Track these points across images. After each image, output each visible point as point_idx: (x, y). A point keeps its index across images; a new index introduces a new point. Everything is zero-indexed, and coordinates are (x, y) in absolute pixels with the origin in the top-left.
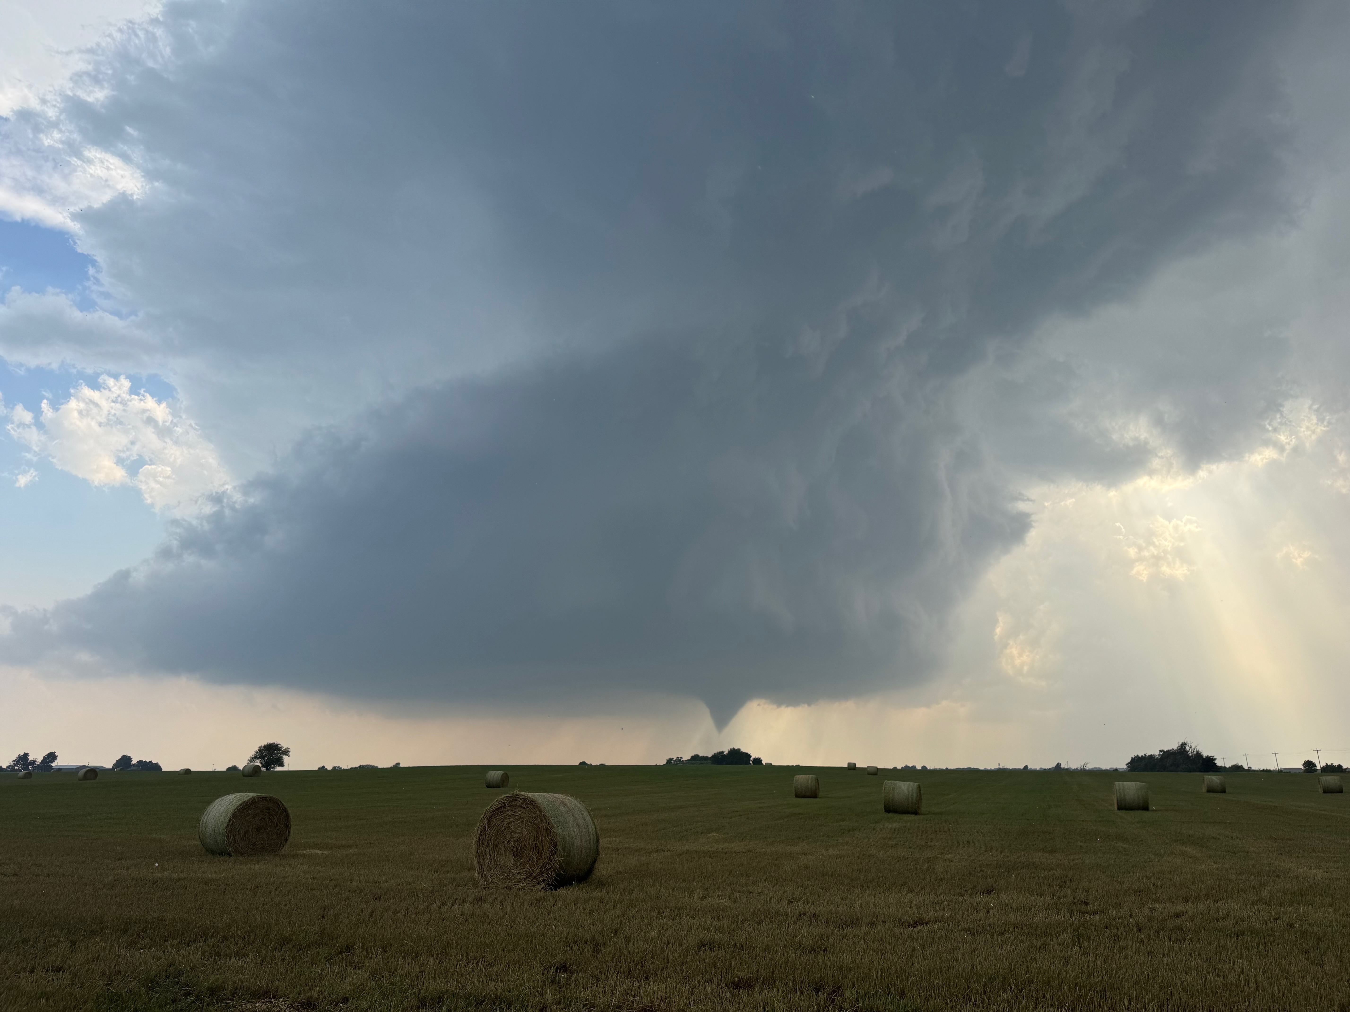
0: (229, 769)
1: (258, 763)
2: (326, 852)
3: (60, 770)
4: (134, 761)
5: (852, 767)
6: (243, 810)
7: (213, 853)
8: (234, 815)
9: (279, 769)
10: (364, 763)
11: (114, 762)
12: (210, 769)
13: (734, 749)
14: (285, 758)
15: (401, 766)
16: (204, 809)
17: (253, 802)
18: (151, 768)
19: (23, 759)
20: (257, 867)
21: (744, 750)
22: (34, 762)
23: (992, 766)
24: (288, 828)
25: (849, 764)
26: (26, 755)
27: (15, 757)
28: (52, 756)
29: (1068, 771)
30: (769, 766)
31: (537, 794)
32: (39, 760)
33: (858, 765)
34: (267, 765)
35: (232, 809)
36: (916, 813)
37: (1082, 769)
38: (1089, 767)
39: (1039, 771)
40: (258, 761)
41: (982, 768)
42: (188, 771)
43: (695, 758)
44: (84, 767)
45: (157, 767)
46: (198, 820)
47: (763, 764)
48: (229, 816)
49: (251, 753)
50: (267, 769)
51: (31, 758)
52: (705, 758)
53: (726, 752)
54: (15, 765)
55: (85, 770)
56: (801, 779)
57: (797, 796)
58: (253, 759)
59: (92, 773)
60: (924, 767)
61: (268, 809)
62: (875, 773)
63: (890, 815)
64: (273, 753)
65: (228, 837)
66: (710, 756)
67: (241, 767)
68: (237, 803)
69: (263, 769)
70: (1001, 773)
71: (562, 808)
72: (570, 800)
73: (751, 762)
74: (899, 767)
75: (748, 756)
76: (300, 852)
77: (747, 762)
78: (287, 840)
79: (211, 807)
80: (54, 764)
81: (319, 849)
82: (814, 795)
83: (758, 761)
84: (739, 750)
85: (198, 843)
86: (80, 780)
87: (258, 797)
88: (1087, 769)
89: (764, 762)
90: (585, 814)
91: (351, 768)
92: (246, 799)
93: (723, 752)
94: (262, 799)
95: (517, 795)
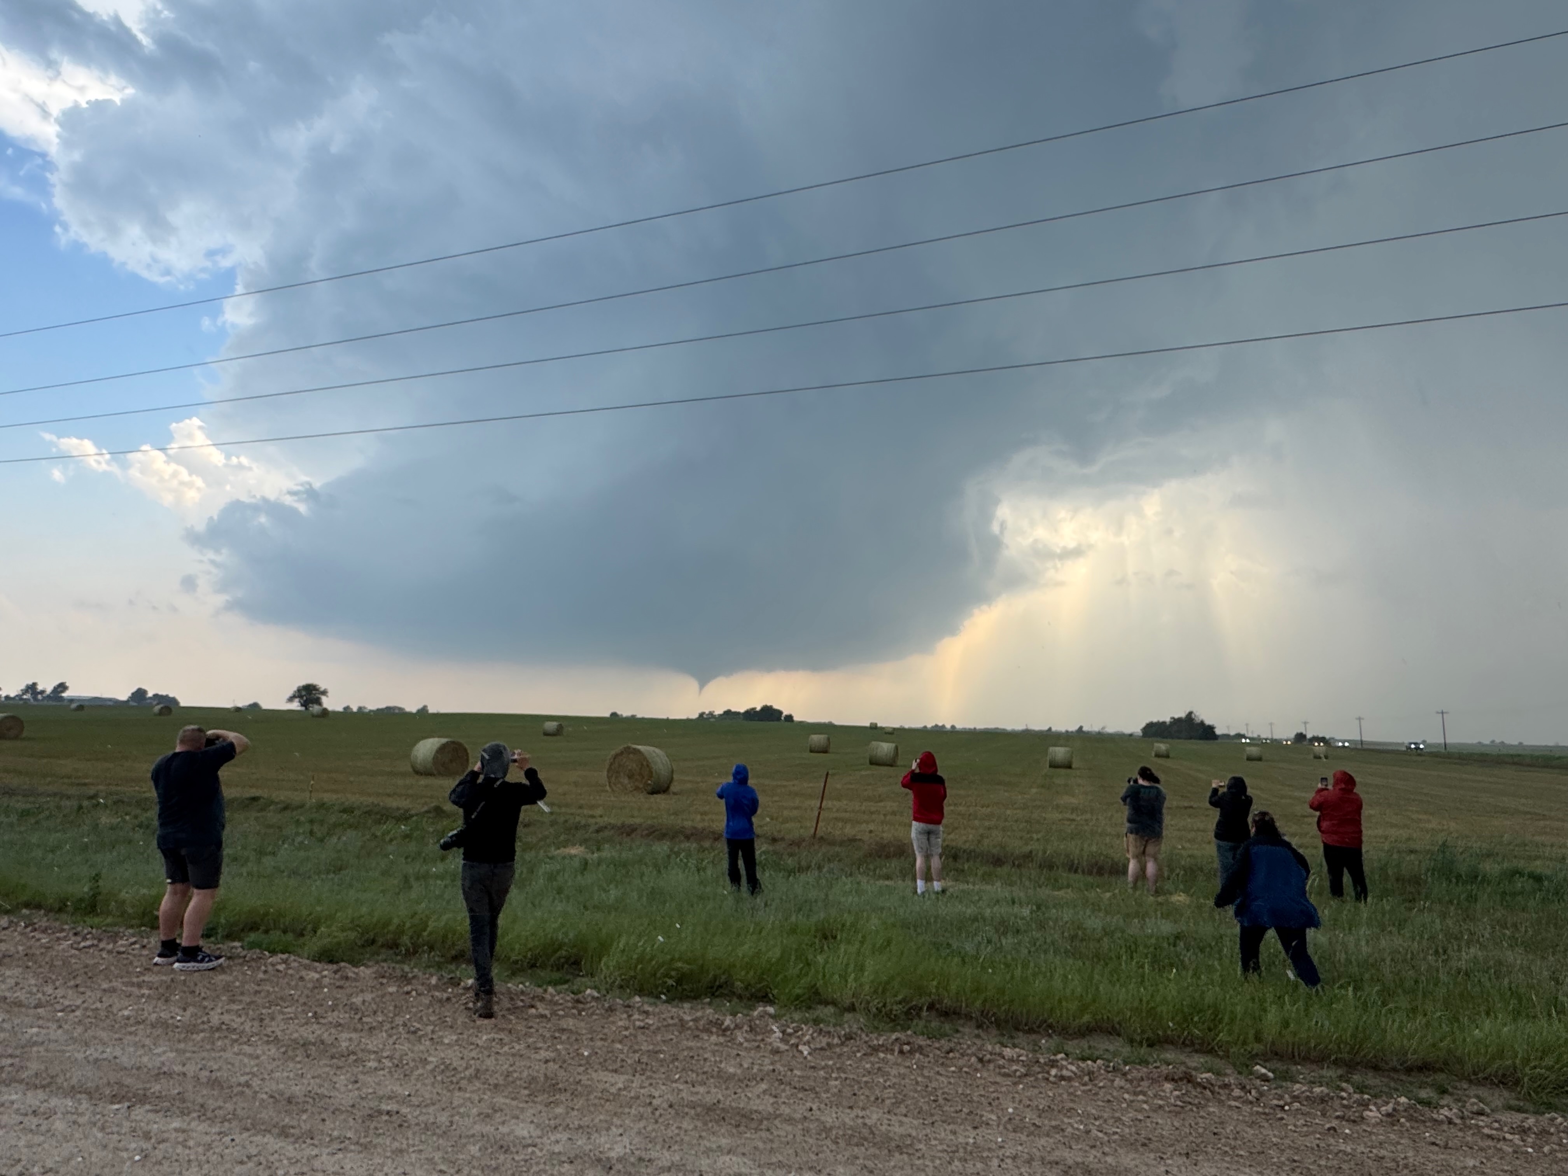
1: (296, 704)
3: (71, 700)
4: (150, 694)
5: (873, 726)
10: (391, 704)
11: (129, 694)
13: (766, 706)
14: (324, 698)
18: (168, 701)
19: (32, 688)
21: (776, 707)
22: (42, 692)
25: (871, 723)
26: (34, 684)
27: (23, 687)
28: (62, 687)
29: (1089, 734)
30: (801, 722)
32: (49, 690)
34: (306, 704)
37: (1100, 733)
39: (1061, 733)
40: (298, 701)
43: (728, 713)
45: (175, 702)
47: (794, 721)
49: (289, 695)
51: (40, 688)
52: (738, 713)
53: (758, 709)
54: (23, 694)
58: (290, 701)
64: (310, 693)
66: (742, 711)
73: (783, 719)
75: (780, 713)
77: (779, 719)
80: (65, 695)
82: (825, 751)
83: (789, 718)
84: (771, 706)
88: (1106, 732)
89: (796, 718)
91: (378, 709)
93: (755, 709)
95: (630, 747)
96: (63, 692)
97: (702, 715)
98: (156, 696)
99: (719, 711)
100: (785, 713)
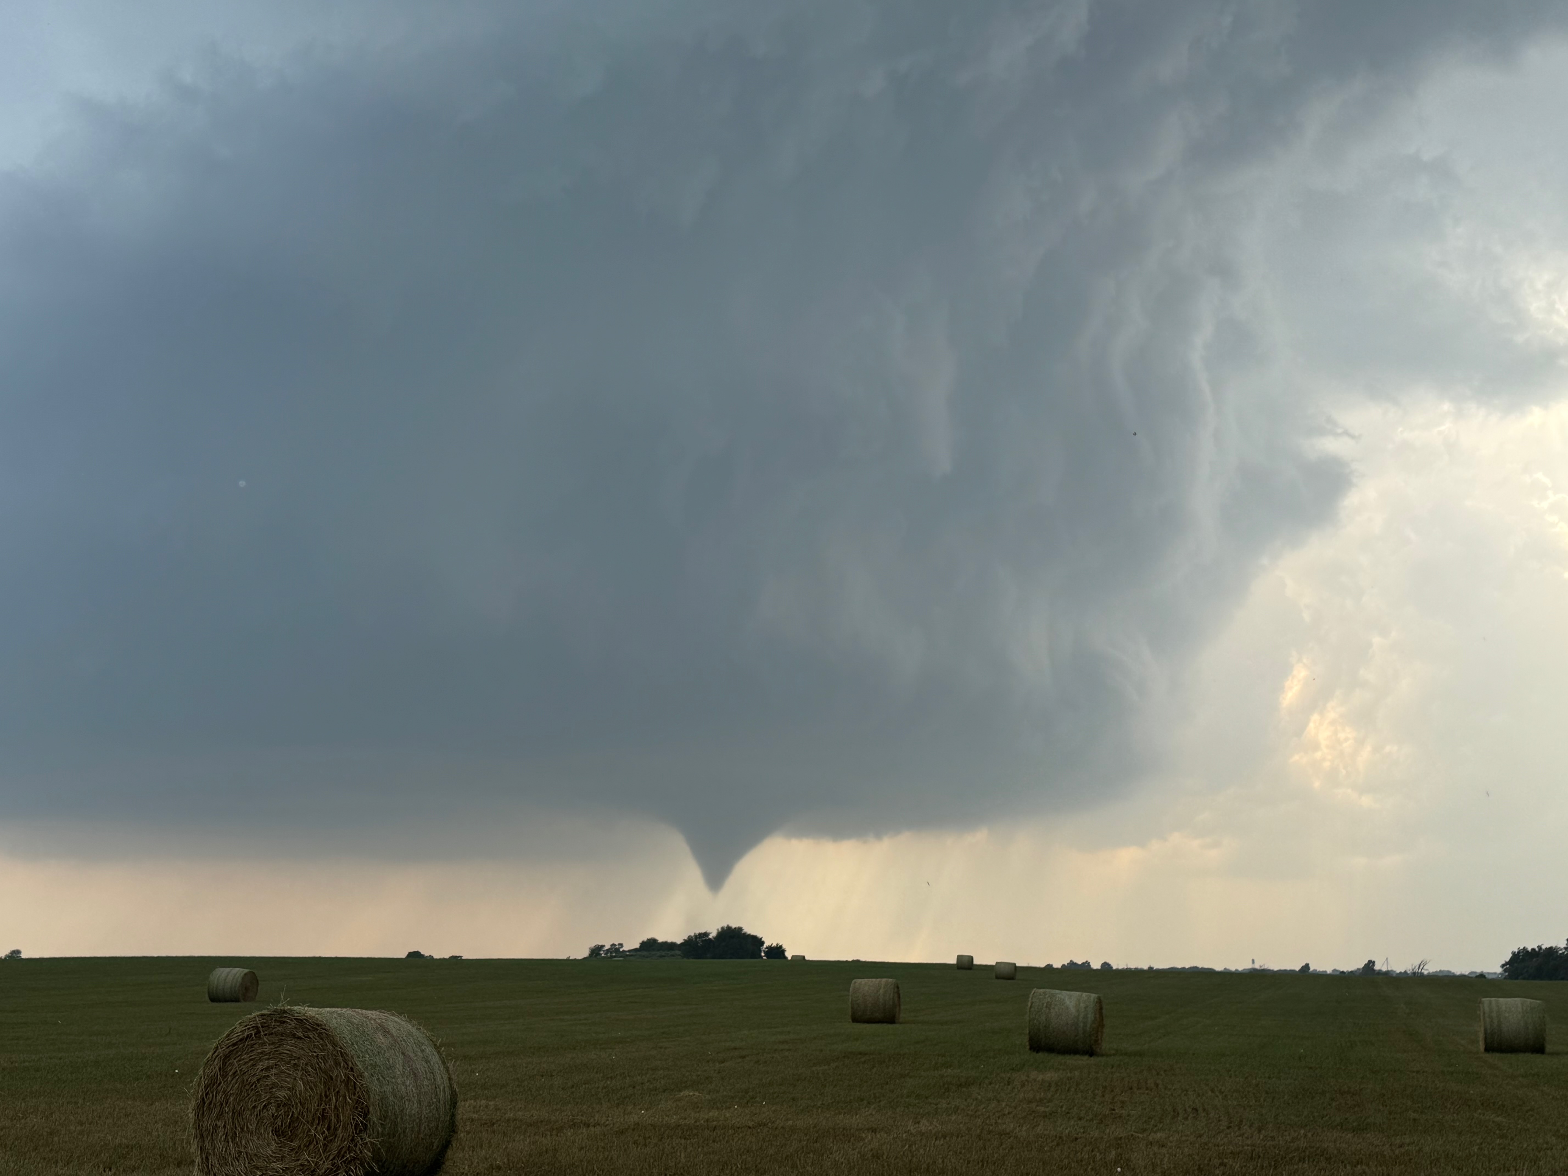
5: (965, 964)
13: (729, 928)
21: (749, 930)
25: (960, 958)
29: (1387, 974)
30: (800, 961)
31: (328, 1009)
33: (976, 962)
36: (1088, 1052)
37: (1414, 973)
38: (1430, 969)
39: (1329, 975)
41: (1219, 968)
43: (650, 945)
47: (786, 958)
52: (670, 947)
53: (713, 935)
56: (864, 986)
57: (856, 1019)
60: (1106, 966)
62: (1009, 974)
63: (1039, 1056)
66: (679, 941)
70: (1258, 979)
71: (380, 1039)
72: (398, 1024)
73: (763, 954)
74: (1057, 965)
75: (757, 942)
77: (756, 954)
82: (891, 1020)
83: (777, 952)
84: (740, 929)
88: (1426, 972)
89: (789, 955)
90: (429, 1049)
93: (706, 934)
95: (285, 1012)
97: (596, 951)
99: (631, 943)
100: (769, 942)
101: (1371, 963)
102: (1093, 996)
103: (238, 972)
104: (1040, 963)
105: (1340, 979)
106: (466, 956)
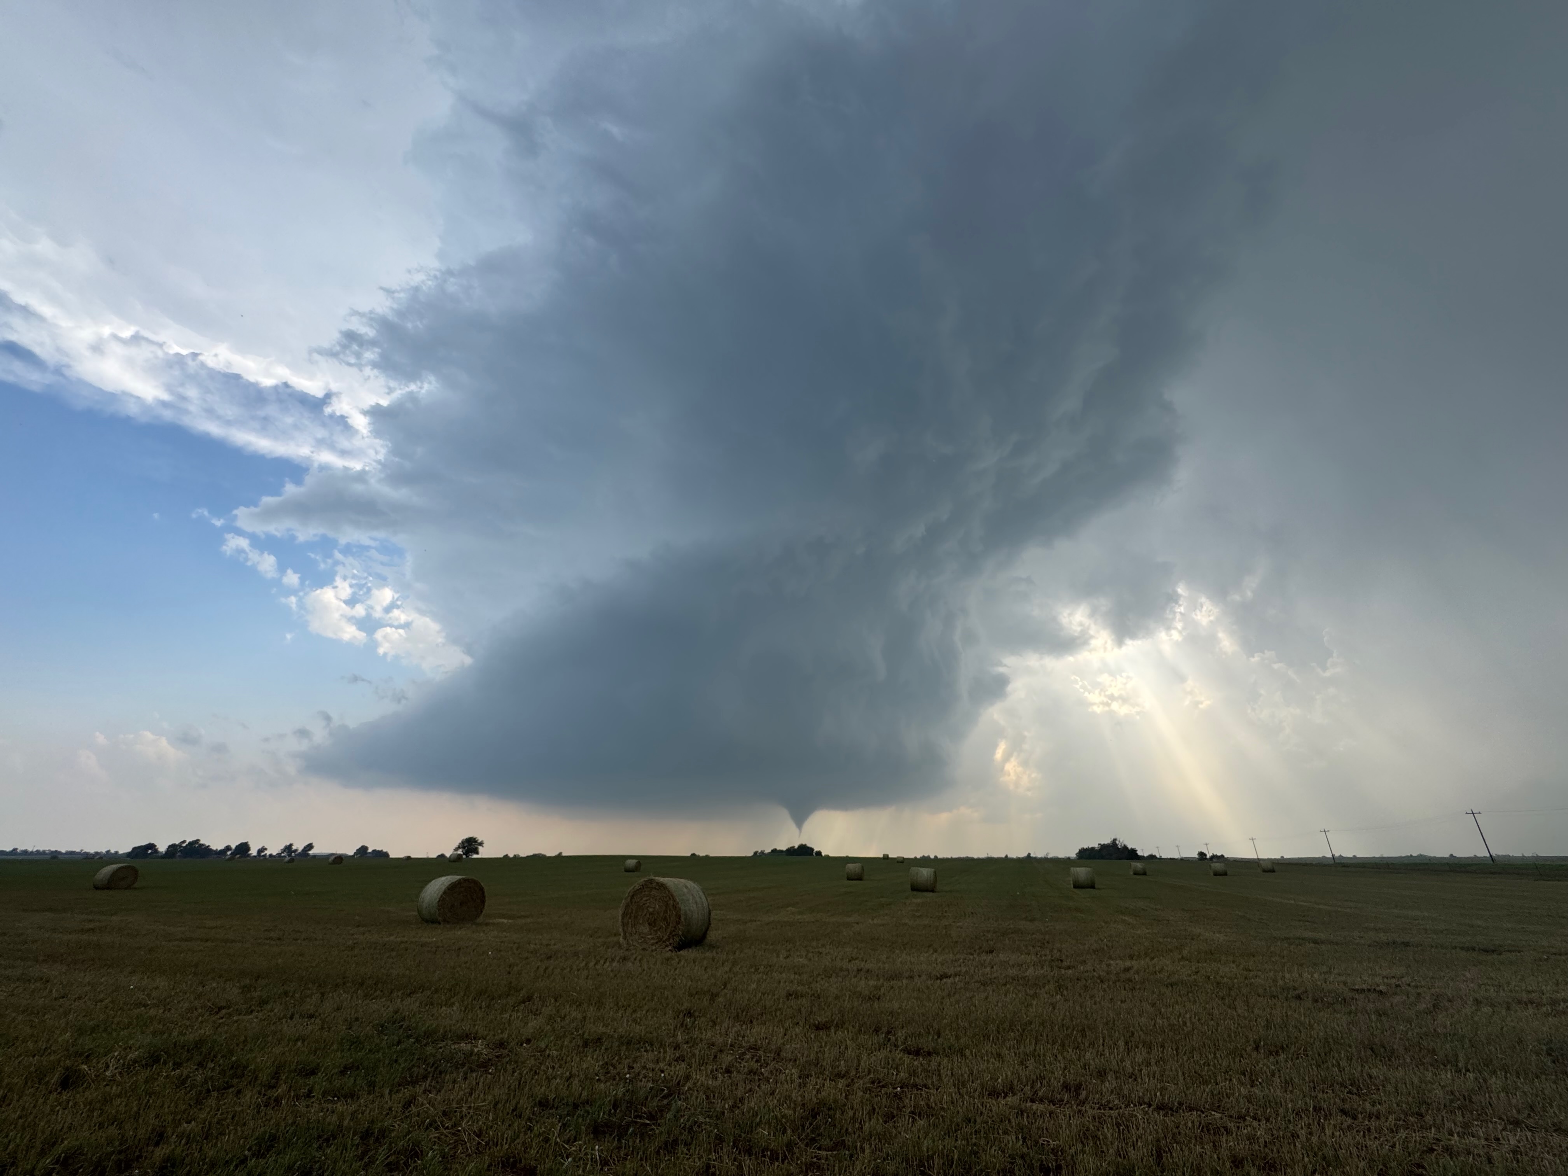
0: (439, 856)
1: (460, 852)
2: (510, 921)
3: (314, 856)
4: (370, 850)
5: (886, 857)
6: (452, 888)
7: (427, 921)
8: (445, 893)
9: (475, 856)
10: (537, 852)
11: (355, 851)
12: (424, 856)
13: (802, 844)
14: (480, 848)
15: (564, 854)
16: (422, 888)
17: (459, 883)
18: (381, 855)
19: (288, 848)
20: (459, 933)
21: (809, 845)
22: (296, 850)
23: (983, 855)
24: (483, 902)
25: (884, 855)
26: (291, 845)
27: (282, 847)
28: (310, 846)
29: (1035, 858)
30: (827, 857)
32: (300, 849)
33: (890, 856)
34: (467, 853)
35: (444, 888)
36: (933, 891)
37: (1045, 859)
38: (1050, 856)
39: (1015, 860)
40: (461, 850)
41: (976, 857)
42: (409, 858)
43: (774, 851)
44: (332, 854)
45: (386, 855)
46: (418, 896)
47: (822, 856)
48: (441, 893)
49: (456, 845)
50: (467, 857)
51: (294, 848)
52: (781, 851)
53: (796, 847)
54: (282, 853)
55: (333, 857)
56: (851, 866)
57: (848, 879)
58: (456, 849)
59: (339, 859)
60: (936, 857)
61: (470, 887)
62: (902, 861)
63: (915, 893)
64: (471, 844)
65: (439, 910)
66: (784, 849)
67: (448, 855)
68: (447, 884)
69: (464, 856)
70: (990, 861)
71: (685, 890)
72: (690, 884)
73: (815, 854)
74: (918, 857)
75: (812, 849)
76: (491, 921)
77: (812, 855)
78: (482, 912)
79: (428, 886)
80: (311, 852)
81: (505, 918)
82: (860, 879)
83: (819, 853)
84: (805, 845)
85: (416, 913)
86: (330, 864)
87: (463, 879)
89: (823, 854)
91: (527, 856)
92: (455, 880)
94: (465, 880)
96: (310, 850)
97: (756, 853)
98: (374, 851)
99: (768, 850)
100: (816, 850)
101: (1029, 854)
102: (933, 870)
103: (634, 861)
104: (912, 857)
105: (1019, 860)
106: (711, 855)
